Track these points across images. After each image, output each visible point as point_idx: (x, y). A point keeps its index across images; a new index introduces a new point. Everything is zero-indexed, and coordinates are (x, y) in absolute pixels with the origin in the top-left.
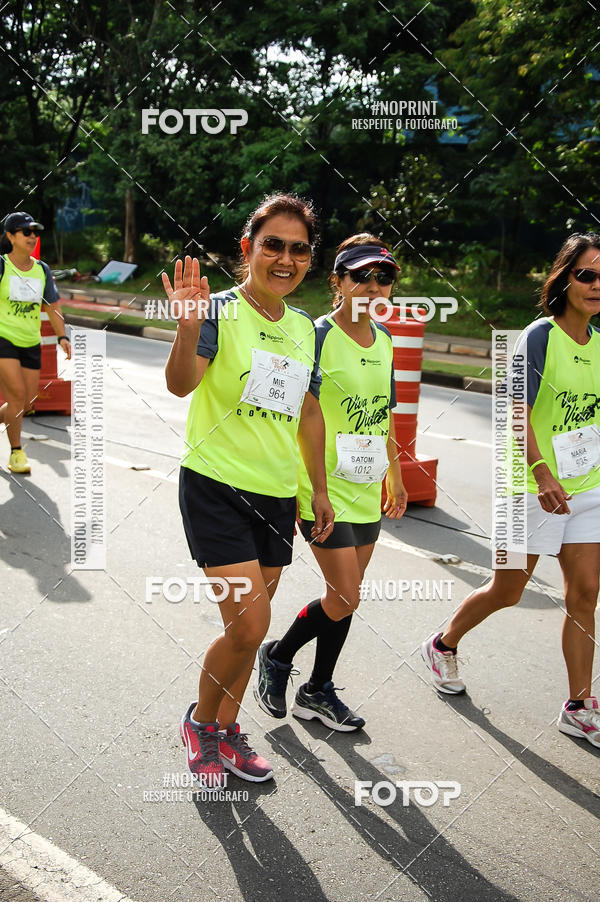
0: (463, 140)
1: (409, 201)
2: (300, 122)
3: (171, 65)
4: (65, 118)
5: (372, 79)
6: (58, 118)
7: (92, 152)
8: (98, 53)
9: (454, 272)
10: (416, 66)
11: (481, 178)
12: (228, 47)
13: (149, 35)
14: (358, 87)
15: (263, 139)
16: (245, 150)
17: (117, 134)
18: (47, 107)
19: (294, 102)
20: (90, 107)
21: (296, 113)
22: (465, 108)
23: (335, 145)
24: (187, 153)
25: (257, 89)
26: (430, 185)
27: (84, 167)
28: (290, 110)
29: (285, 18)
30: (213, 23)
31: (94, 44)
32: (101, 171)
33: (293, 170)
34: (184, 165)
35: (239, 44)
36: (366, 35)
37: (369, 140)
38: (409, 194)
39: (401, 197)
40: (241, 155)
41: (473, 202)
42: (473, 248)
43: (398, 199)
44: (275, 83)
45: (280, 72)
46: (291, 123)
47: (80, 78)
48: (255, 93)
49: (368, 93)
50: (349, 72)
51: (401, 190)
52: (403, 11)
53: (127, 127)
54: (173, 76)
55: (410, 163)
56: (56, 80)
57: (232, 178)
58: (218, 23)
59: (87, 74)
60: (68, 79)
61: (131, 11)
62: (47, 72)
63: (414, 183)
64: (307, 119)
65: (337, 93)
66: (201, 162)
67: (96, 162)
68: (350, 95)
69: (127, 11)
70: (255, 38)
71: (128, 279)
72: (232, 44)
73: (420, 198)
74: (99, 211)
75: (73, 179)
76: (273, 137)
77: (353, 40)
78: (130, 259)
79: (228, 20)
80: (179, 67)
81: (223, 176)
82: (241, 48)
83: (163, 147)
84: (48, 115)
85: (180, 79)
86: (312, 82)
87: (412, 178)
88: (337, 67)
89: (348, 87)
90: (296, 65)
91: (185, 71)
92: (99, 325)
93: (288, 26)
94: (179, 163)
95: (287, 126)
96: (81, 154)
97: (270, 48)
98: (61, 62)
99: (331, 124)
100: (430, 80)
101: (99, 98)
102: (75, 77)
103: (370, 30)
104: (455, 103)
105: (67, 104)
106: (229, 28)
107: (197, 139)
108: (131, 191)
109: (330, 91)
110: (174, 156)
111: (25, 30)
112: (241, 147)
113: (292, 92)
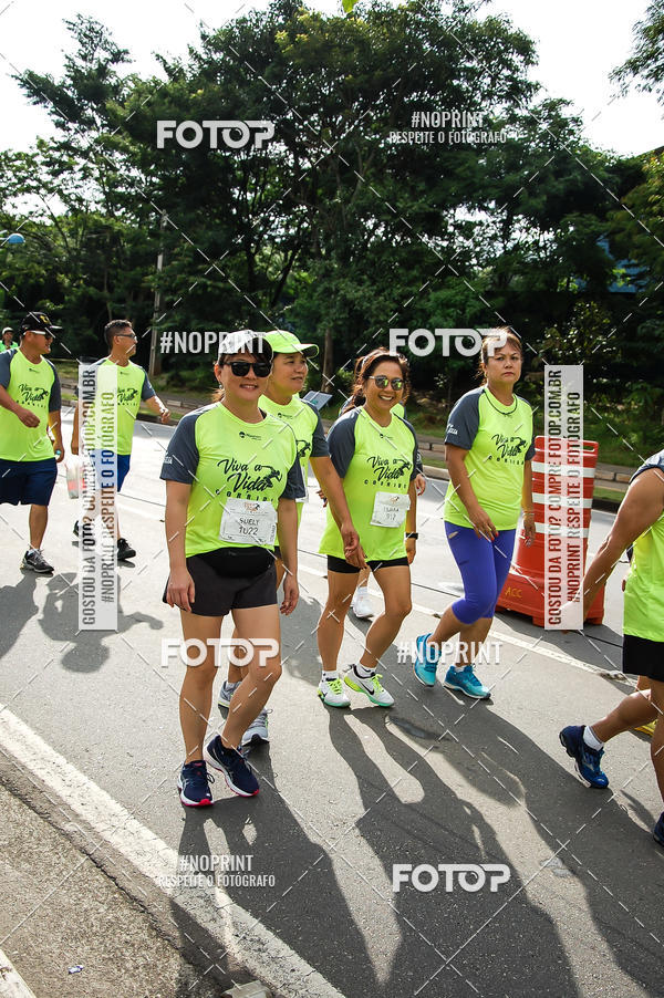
0: (631, 288)
1: (580, 342)
2: (482, 272)
3: (370, 224)
4: (277, 269)
5: (549, 236)
6: (270, 269)
7: (297, 298)
8: (310, 215)
9: (620, 407)
10: (591, 225)
11: (648, 323)
12: (421, 208)
13: (353, 199)
14: (536, 242)
15: (449, 287)
16: (433, 296)
17: (321, 282)
18: (261, 261)
19: (478, 255)
20: (298, 260)
21: (479, 265)
22: (634, 261)
23: (514, 292)
24: (381, 298)
25: (445, 244)
26: (600, 329)
27: (291, 310)
28: (474, 261)
29: (473, 183)
30: (408, 189)
31: (305, 207)
32: (306, 313)
33: (475, 314)
34: (377, 308)
35: (431, 206)
36: (545, 198)
37: (545, 288)
38: (580, 336)
39: (573, 339)
40: (429, 300)
41: (641, 345)
42: (639, 386)
43: (569, 341)
44: (461, 239)
45: (466, 229)
46: (474, 273)
47: (291, 236)
48: (442, 247)
49: (545, 248)
50: (527, 229)
51: (573, 333)
52: (579, 177)
53: (330, 276)
54: (372, 233)
55: (581, 309)
56: (272, 238)
57: (420, 320)
58: (413, 189)
59: (298, 232)
60: (281, 237)
61: (338, 180)
62: (265, 232)
63: (585, 326)
64: (489, 269)
65: (517, 247)
66: (393, 306)
67: (302, 306)
68: (528, 249)
69: (335, 181)
70: (445, 201)
71: (324, 406)
72: (426, 206)
73: (590, 340)
75: (281, 320)
76: (457, 285)
77: (534, 202)
78: (326, 390)
79: (422, 186)
80: (376, 226)
81: (412, 319)
82: (432, 210)
83: (361, 293)
84: (263, 267)
85: (376, 236)
86: (494, 238)
87: (583, 322)
88: (517, 226)
89: (527, 242)
90: (481, 224)
91: (383, 229)
93: (476, 191)
94: (374, 307)
95: (471, 276)
96: (290, 300)
97: (458, 210)
98: (276, 223)
99: (510, 274)
100: (602, 237)
101: (306, 252)
102: (287, 236)
103: (547, 193)
104: (625, 257)
105: (279, 257)
106: (423, 192)
107: (391, 286)
108: (330, 330)
109: (510, 245)
110: (369, 301)
111: (249, 198)
112: (429, 294)
113: (475, 246)
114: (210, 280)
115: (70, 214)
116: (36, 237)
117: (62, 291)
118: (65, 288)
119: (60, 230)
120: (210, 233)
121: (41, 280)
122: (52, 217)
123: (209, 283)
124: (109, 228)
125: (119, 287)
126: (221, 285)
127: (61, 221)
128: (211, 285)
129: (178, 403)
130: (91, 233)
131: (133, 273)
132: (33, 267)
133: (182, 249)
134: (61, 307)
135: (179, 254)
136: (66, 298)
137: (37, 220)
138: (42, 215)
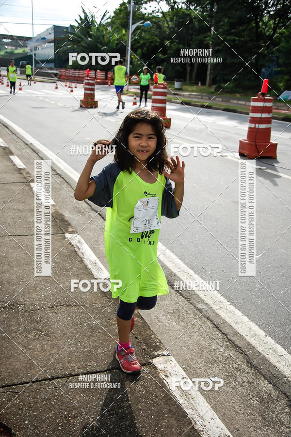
4: (270, 29)
6: (267, 29)
7: (281, 43)
18: (263, 25)
20: (282, 22)
47: (279, 10)
59: (282, 7)
60: (274, 11)
62: (265, 9)
67: (283, 47)
74: (282, 69)
84: (263, 28)
92: (281, 119)
96: (278, 44)
98: (271, 4)
102: (277, 10)
105: (271, 23)
114: (237, 37)
115: (171, 10)
116: (155, 23)
117: (166, 48)
118: (168, 47)
119: (166, 19)
120: (238, 13)
121: (157, 44)
122: (162, 13)
123: (237, 39)
124: (189, 15)
125: (193, 44)
126: (243, 39)
127: (166, 14)
128: (238, 40)
129: (220, 100)
130: (180, 19)
131: (200, 37)
132: (154, 38)
133: (224, 23)
134: (166, 56)
135: (223, 25)
136: (168, 52)
137: (155, 15)
138: (158, 12)
